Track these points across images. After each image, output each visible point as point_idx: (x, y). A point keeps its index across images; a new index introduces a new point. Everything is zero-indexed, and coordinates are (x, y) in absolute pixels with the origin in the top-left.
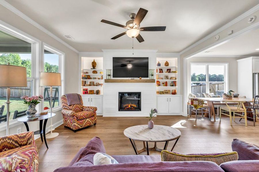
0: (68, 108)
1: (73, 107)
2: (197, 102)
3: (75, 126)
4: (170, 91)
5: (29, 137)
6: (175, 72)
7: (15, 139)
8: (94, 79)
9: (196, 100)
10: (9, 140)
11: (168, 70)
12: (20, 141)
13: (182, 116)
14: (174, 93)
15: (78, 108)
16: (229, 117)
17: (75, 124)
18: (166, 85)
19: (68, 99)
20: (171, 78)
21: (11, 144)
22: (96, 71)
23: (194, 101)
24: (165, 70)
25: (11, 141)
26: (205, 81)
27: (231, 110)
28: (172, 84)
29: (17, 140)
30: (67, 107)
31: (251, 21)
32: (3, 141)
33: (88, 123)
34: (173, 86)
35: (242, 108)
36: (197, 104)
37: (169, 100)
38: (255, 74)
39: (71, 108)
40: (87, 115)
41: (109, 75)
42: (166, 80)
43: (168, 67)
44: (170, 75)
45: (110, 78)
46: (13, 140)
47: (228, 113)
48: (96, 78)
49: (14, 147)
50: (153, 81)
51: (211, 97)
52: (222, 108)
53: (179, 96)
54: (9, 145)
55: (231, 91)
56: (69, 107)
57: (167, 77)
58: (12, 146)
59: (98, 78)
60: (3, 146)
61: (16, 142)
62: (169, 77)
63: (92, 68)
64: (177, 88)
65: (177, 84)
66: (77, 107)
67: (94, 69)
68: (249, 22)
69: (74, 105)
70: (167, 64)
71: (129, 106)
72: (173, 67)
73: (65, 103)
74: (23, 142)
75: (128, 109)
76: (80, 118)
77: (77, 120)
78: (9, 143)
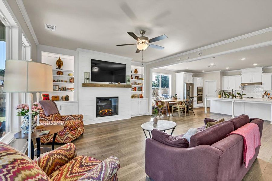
0: (46, 119)
1: (52, 117)
2: (161, 103)
3: (69, 138)
4: (137, 95)
5: (74, 148)
6: (142, 79)
7: (64, 154)
8: (59, 82)
9: (160, 101)
10: (59, 156)
11: (136, 77)
12: (68, 154)
13: (148, 115)
14: (141, 97)
15: (58, 118)
16: (178, 111)
17: (69, 136)
18: (135, 90)
19: (44, 108)
20: (139, 84)
21: (61, 160)
22: (62, 73)
23: (159, 103)
24: (134, 77)
25: (61, 156)
26: (159, 87)
27: (180, 107)
28: (139, 89)
29: (65, 153)
30: (44, 118)
31: (199, 55)
32: (54, 158)
33: (80, 133)
34: (140, 91)
35: (184, 105)
36: (161, 105)
37: (139, 103)
38: (185, 83)
39: (51, 119)
40: (79, 124)
41: (88, 79)
42: (135, 86)
43: (136, 75)
44: (138, 81)
45: (88, 82)
46: (62, 155)
47: (177, 109)
48: (62, 81)
49: (64, 162)
50: (130, 86)
51: (164, 99)
52: (173, 106)
53: (146, 100)
54: (60, 161)
55: (176, 94)
56: (48, 118)
57: (135, 83)
58: (62, 161)
59: (66, 80)
60: (55, 164)
61: (65, 156)
62: (137, 83)
63: (57, 67)
64: (143, 93)
65: (143, 89)
66: (56, 117)
67: (59, 69)
68: (198, 55)
69: (53, 114)
70: (136, 71)
71: (106, 112)
72: (140, 75)
73: (41, 113)
74: (71, 155)
75: (106, 114)
76: (73, 128)
77: (70, 131)
78: (60, 158)
